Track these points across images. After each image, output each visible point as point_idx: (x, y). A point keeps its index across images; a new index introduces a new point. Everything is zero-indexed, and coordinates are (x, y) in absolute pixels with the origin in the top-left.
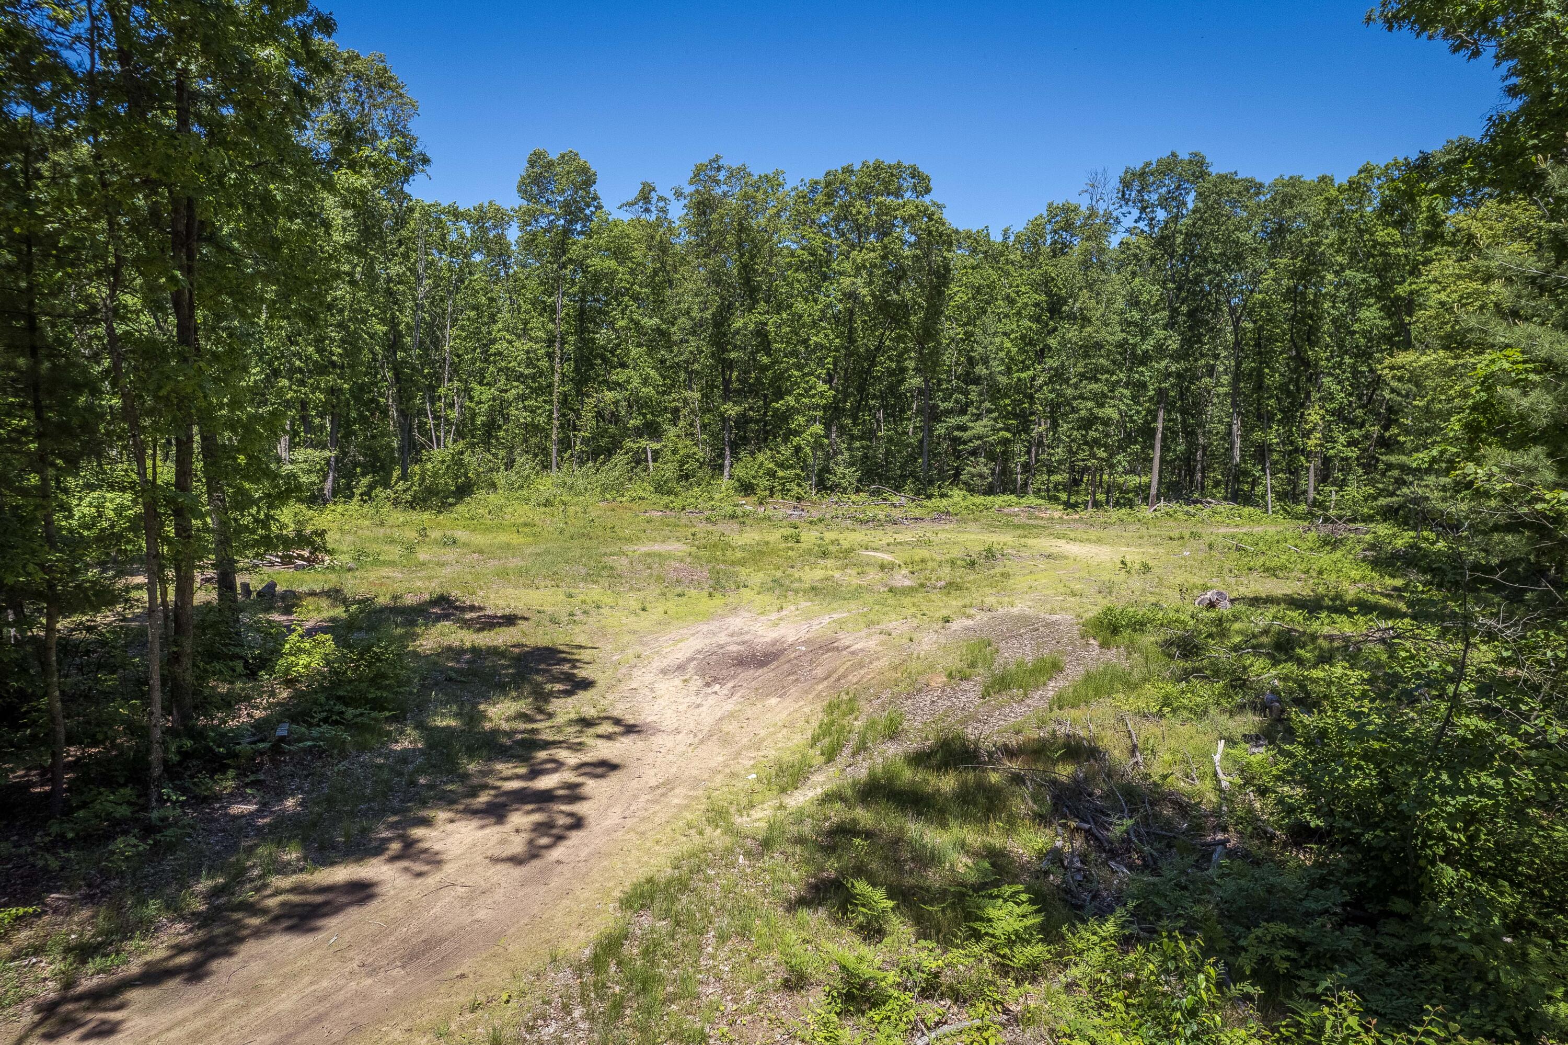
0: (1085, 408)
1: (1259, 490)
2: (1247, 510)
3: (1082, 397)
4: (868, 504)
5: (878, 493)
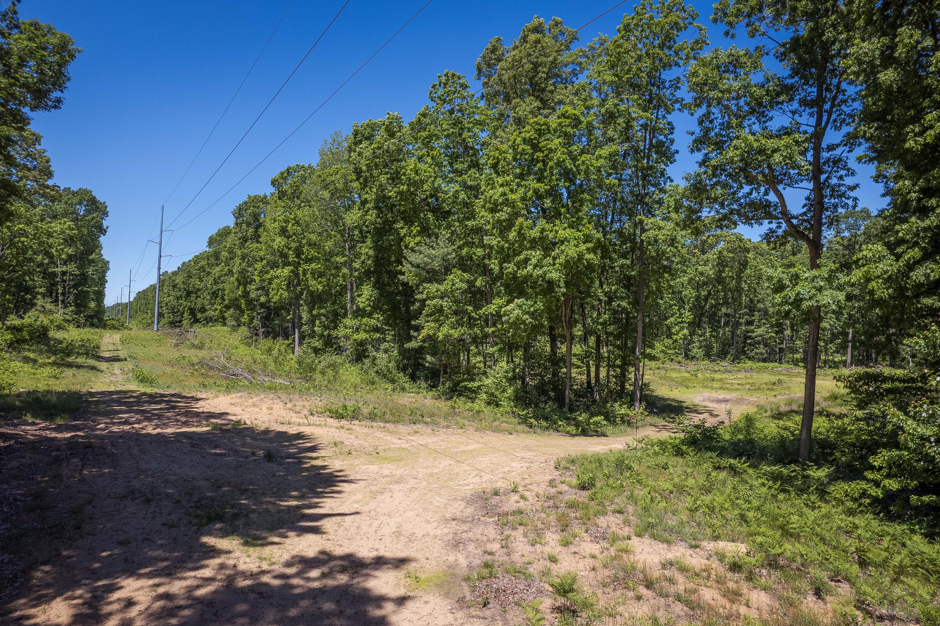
4: (711, 365)
5: (714, 361)
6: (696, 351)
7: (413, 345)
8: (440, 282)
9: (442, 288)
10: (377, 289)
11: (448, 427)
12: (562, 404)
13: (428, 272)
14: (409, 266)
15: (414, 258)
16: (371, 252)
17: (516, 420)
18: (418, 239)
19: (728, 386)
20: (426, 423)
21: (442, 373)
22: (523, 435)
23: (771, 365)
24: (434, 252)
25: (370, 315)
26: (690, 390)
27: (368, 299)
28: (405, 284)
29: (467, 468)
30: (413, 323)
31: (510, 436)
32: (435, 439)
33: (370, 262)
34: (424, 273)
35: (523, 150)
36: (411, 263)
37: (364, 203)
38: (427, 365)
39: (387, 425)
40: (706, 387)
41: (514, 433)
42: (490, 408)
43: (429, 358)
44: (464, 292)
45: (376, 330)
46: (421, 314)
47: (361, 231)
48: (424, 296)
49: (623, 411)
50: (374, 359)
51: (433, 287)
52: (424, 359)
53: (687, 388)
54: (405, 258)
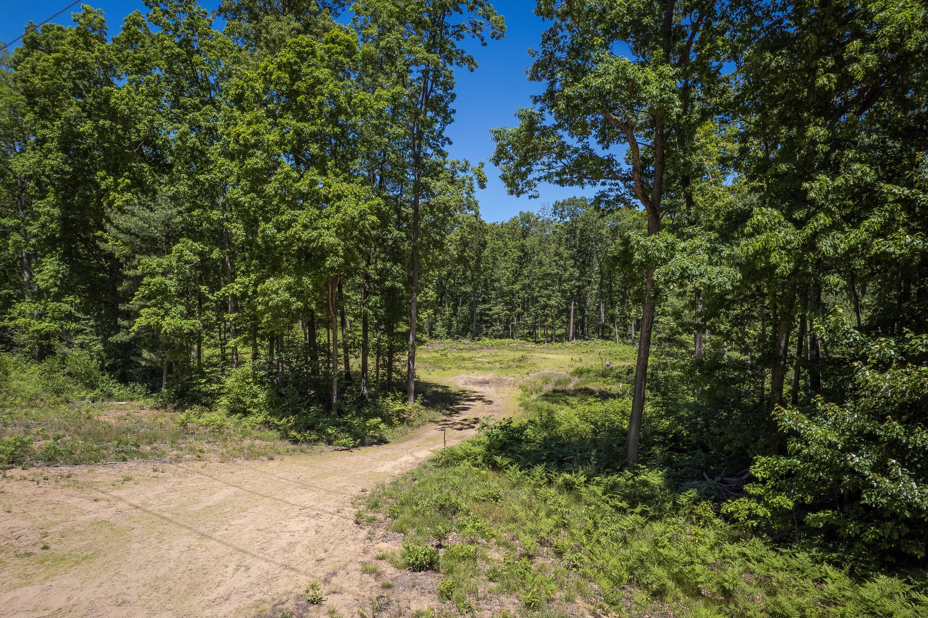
0: (542, 301)
1: (612, 334)
2: (608, 342)
3: (541, 296)
4: (454, 343)
5: (458, 338)
6: (440, 329)
7: (120, 337)
8: (160, 253)
9: (165, 261)
10: (65, 262)
11: (178, 459)
12: (328, 408)
13: (143, 240)
14: (114, 231)
15: (121, 220)
16: (56, 212)
17: (275, 434)
18: (128, 196)
19: (480, 365)
20: (144, 456)
21: (165, 372)
22: (287, 458)
23: (507, 341)
24: (152, 215)
25: (58, 298)
26: (447, 372)
27: (51, 277)
28: (110, 256)
29: (221, 550)
30: (122, 307)
31: (271, 463)
32: (160, 489)
33: (53, 226)
34: (138, 241)
35: (279, 78)
36: (117, 227)
37: (42, 141)
38: (143, 363)
39: (77, 470)
40: (460, 367)
41: (276, 457)
42: (235, 418)
43: (146, 354)
44: (196, 267)
45: (69, 317)
46: (133, 295)
47: (39, 183)
48: (139, 272)
49: (398, 408)
50: (64, 358)
51: (153, 261)
52: (140, 355)
53: (444, 369)
54: (109, 220)
